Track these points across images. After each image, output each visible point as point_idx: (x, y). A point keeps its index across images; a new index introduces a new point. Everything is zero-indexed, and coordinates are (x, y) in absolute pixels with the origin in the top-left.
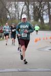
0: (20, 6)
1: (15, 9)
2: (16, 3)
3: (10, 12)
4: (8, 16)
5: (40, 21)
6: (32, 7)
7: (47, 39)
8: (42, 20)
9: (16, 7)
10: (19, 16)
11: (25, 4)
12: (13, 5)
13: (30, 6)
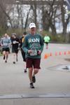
0: (25, 10)
1: (18, 15)
2: (19, 6)
3: (11, 18)
4: (9, 24)
5: (50, 30)
6: (41, 11)
7: (60, 54)
8: (54, 29)
9: (19, 11)
10: (23, 24)
11: (32, 8)
12: (15, 9)
13: (37, 11)
